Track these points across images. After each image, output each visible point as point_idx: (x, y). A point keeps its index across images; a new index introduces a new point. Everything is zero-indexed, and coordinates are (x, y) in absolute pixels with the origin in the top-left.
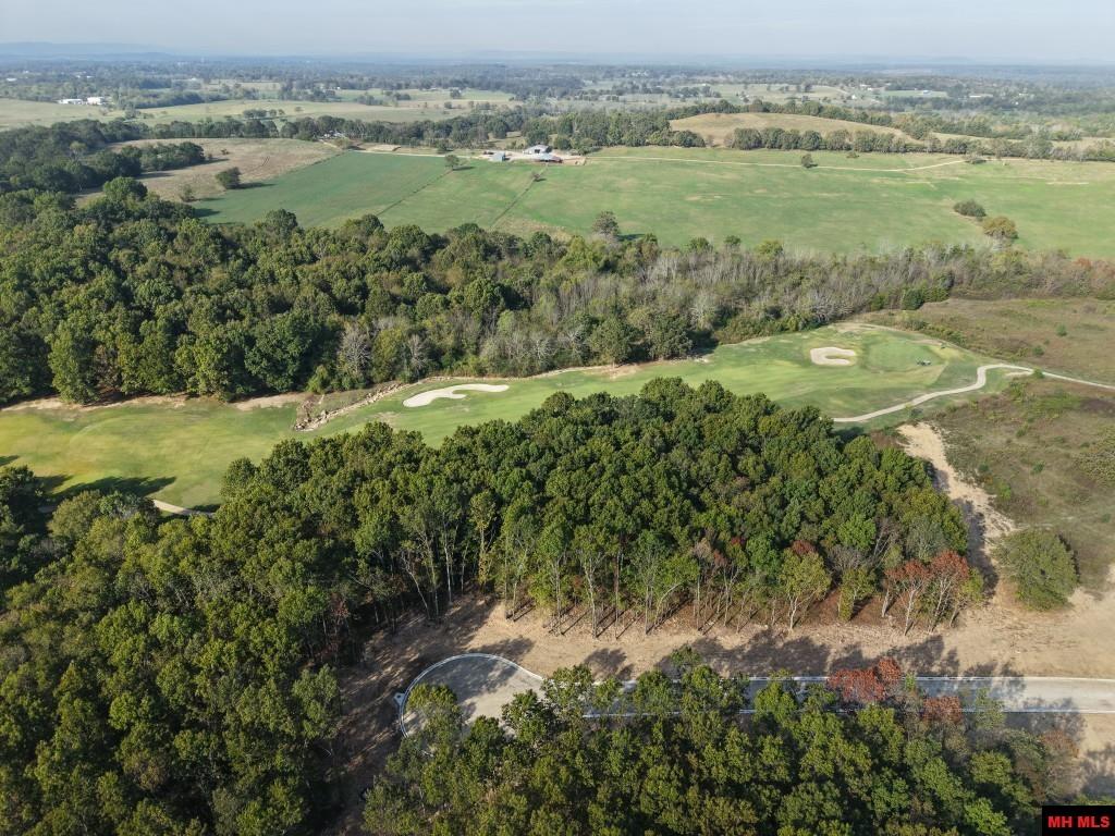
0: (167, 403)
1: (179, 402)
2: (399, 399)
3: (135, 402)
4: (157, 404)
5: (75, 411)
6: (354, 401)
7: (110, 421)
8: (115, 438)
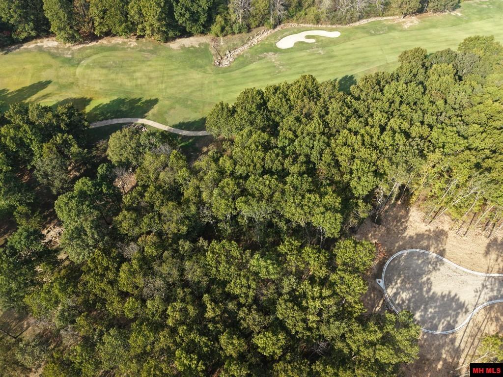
0: (125, 43)
1: (133, 43)
2: (273, 42)
3: (104, 41)
4: (118, 44)
5: (69, 49)
6: (243, 44)
7: (95, 57)
8: (104, 71)
